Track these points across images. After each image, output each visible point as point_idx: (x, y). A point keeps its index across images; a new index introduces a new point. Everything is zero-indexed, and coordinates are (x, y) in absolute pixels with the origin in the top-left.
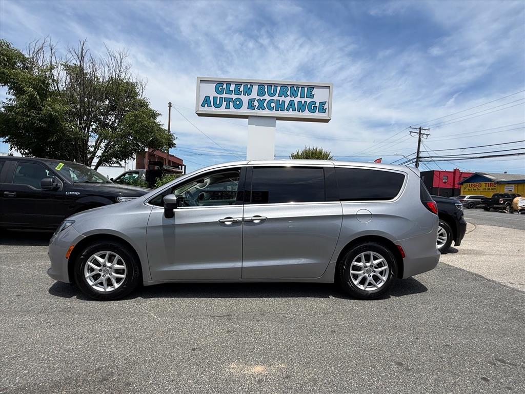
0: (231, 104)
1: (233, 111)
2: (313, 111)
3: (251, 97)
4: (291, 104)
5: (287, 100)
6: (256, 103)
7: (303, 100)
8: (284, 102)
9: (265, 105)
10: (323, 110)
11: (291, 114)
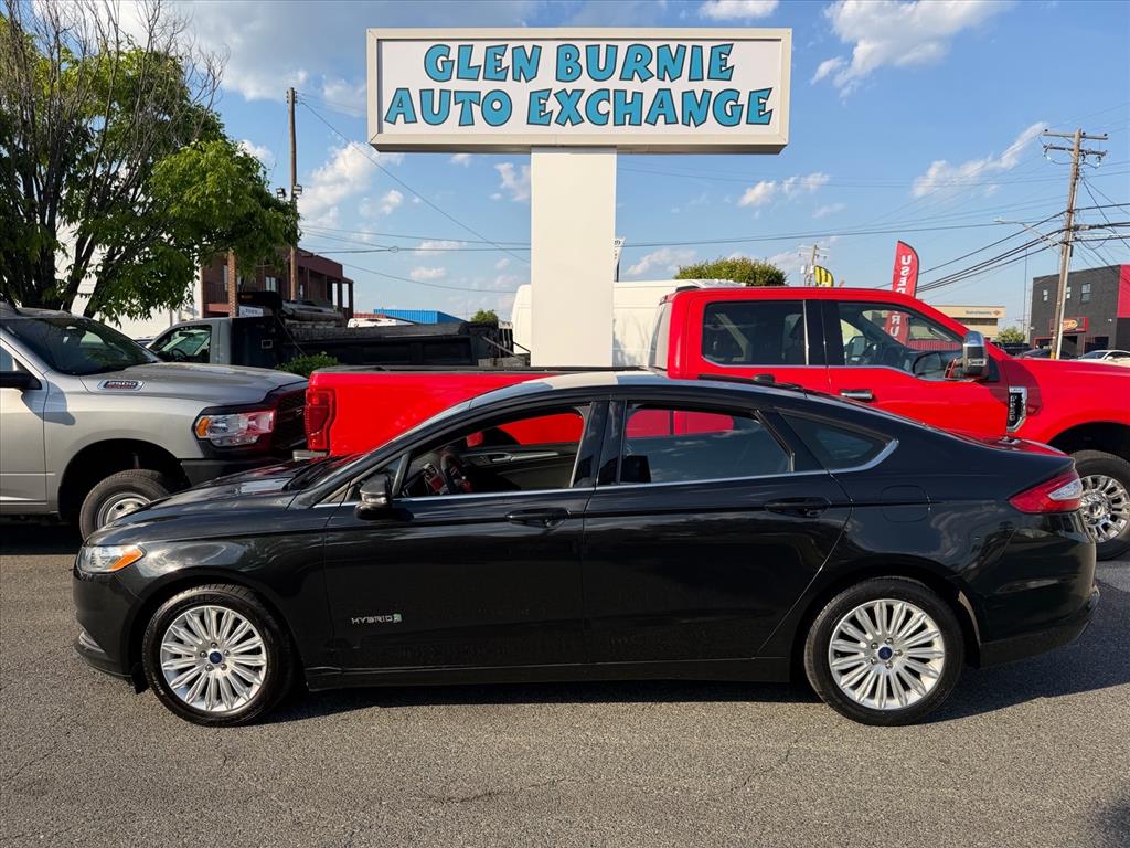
0: (477, 109)
1: (481, 132)
2: (729, 121)
3: (535, 85)
4: (663, 99)
5: (650, 89)
6: (553, 105)
7: (698, 87)
8: (639, 95)
9: (581, 107)
10: (761, 116)
11: (661, 133)
